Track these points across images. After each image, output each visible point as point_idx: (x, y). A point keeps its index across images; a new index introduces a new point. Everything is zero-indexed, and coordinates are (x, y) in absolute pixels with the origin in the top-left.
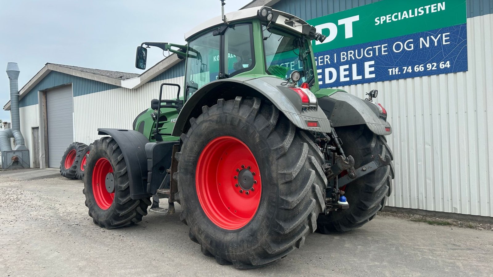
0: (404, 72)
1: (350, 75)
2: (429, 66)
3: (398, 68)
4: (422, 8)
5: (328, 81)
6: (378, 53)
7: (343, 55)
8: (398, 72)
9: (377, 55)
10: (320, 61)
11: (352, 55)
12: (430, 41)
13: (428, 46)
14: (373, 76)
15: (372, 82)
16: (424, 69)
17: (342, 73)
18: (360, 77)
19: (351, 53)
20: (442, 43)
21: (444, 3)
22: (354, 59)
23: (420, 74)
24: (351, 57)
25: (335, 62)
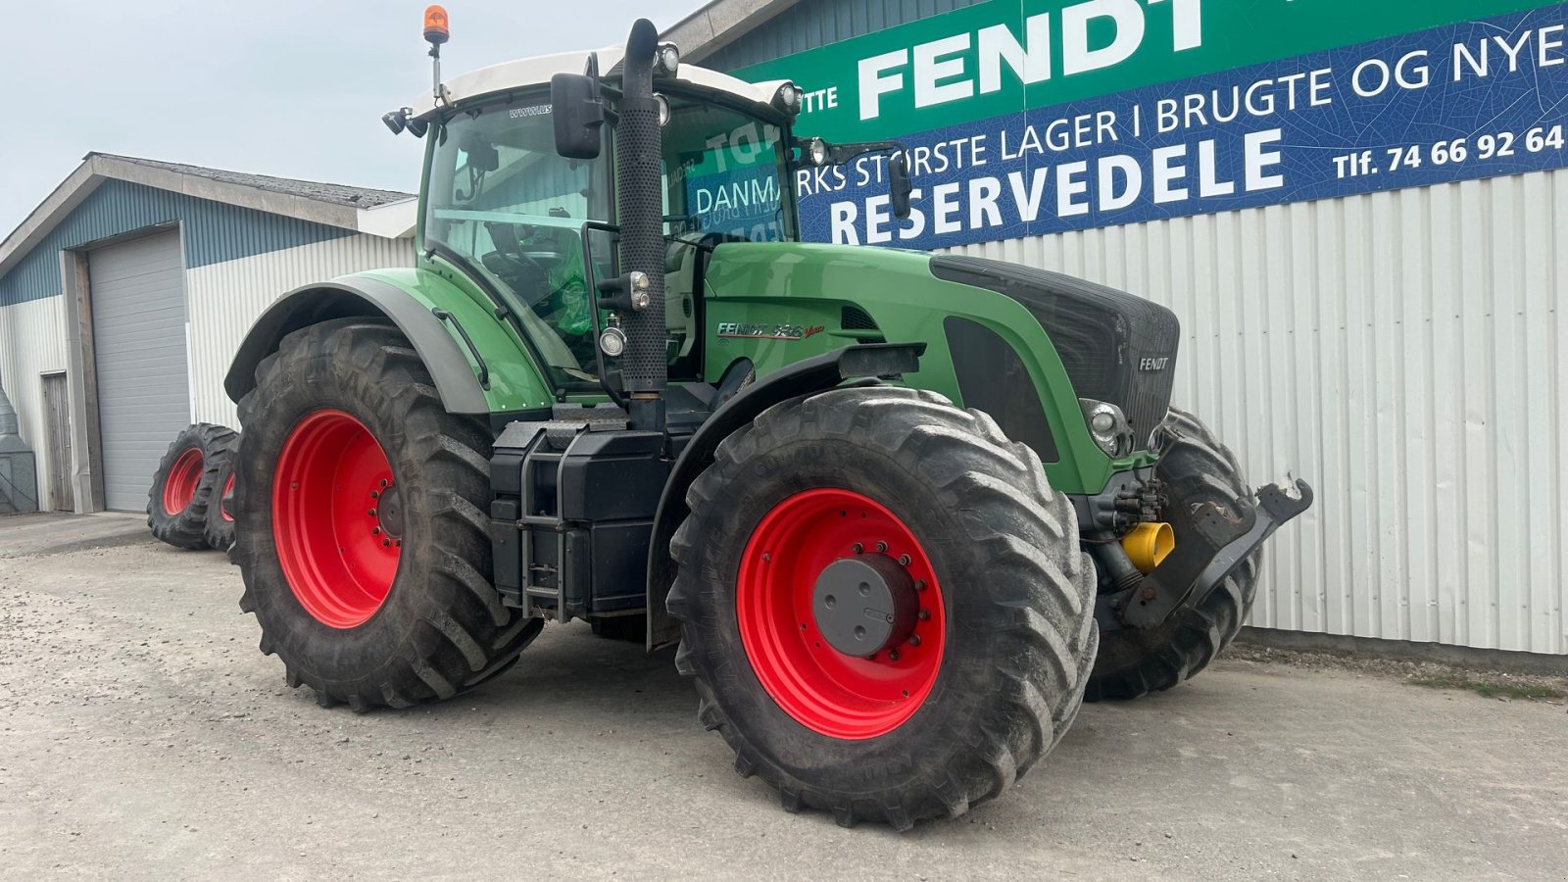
0: (1394, 167)
1: (1191, 181)
2: (1486, 142)
3: (1369, 152)
5: (1107, 202)
6: (1297, 101)
7: (1167, 108)
8: (1371, 166)
9: (1292, 106)
10: (1078, 131)
11: (1196, 110)
12: (1489, 56)
13: (1482, 71)
14: (1277, 181)
15: (1270, 204)
16: (1468, 156)
17: (1162, 174)
18: (1228, 188)
19: (1194, 103)
20: (1537, 62)
22: (1204, 122)
23: (1452, 174)
24: (1193, 116)
25: (1137, 134)
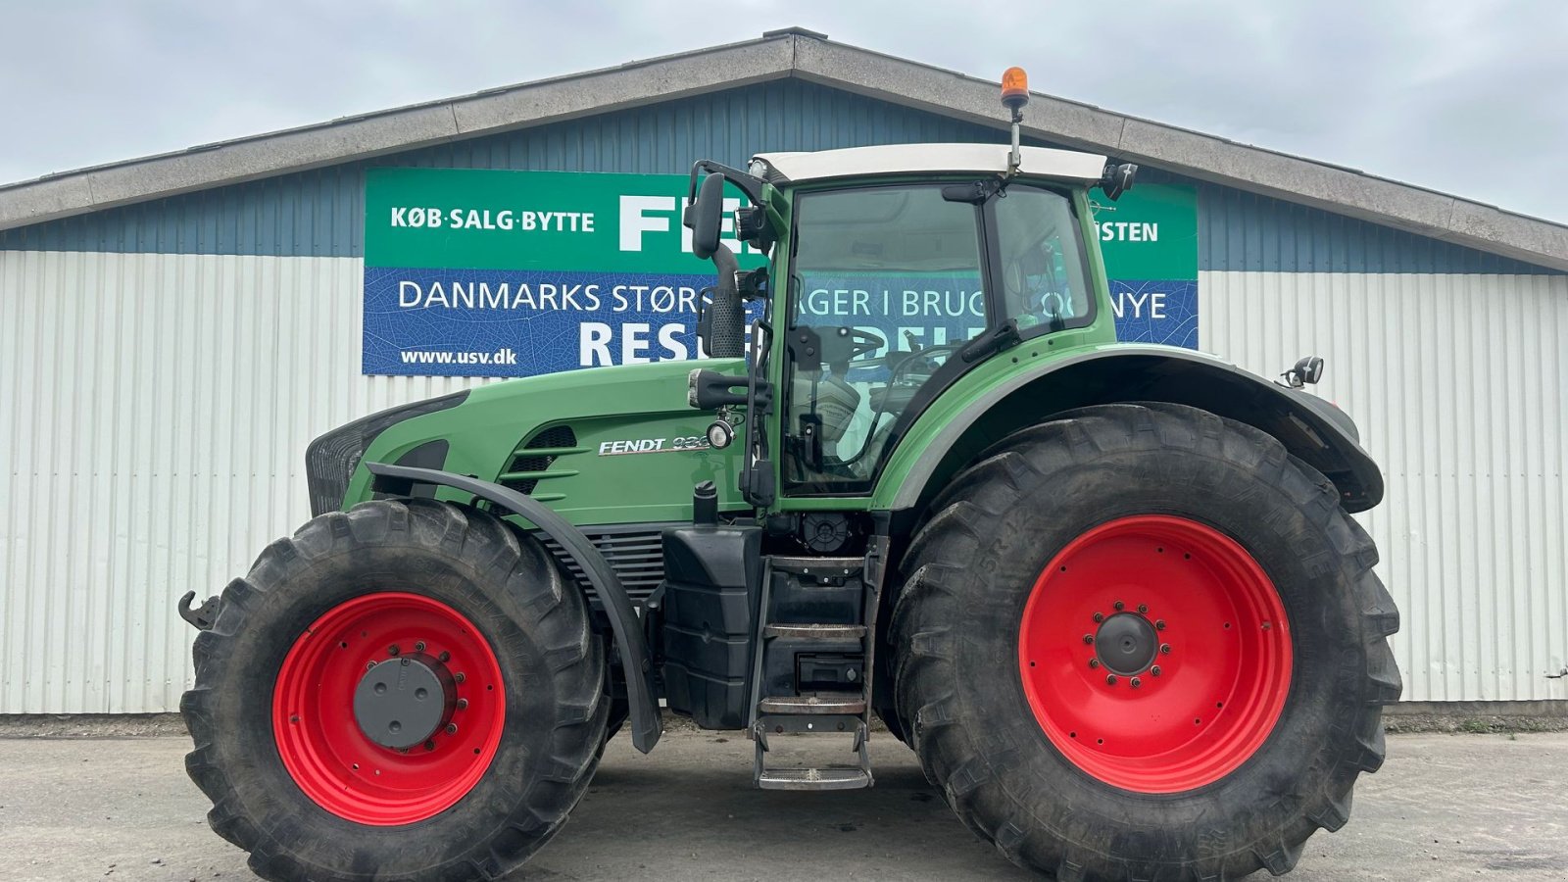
4: (1111, 224)
7: (911, 298)
10: (837, 302)
11: (933, 303)
12: (1125, 305)
13: (1121, 314)
19: (932, 297)
20: (1151, 314)
21: (1155, 225)
22: (939, 314)
24: (931, 307)
25: (886, 313)
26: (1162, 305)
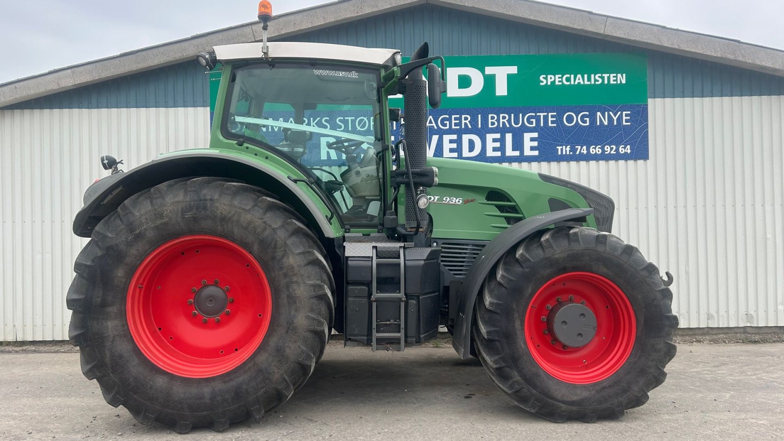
0: (578, 153)
1: (502, 149)
2: (607, 148)
3: (569, 146)
4: (600, 75)
5: (466, 153)
6: (543, 123)
8: (570, 151)
9: (542, 125)
10: (453, 122)
11: (505, 121)
12: (608, 118)
13: (606, 123)
14: (536, 153)
15: (533, 161)
16: (602, 152)
17: (490, 145)
18: (517, 153)
19: (504, 118)
20: (623, 123)
21: (624, 75)
22: (508, 126)
23: (597, 158)
24: (504, 123)
25: (480, 126)
26: (629, 118)
